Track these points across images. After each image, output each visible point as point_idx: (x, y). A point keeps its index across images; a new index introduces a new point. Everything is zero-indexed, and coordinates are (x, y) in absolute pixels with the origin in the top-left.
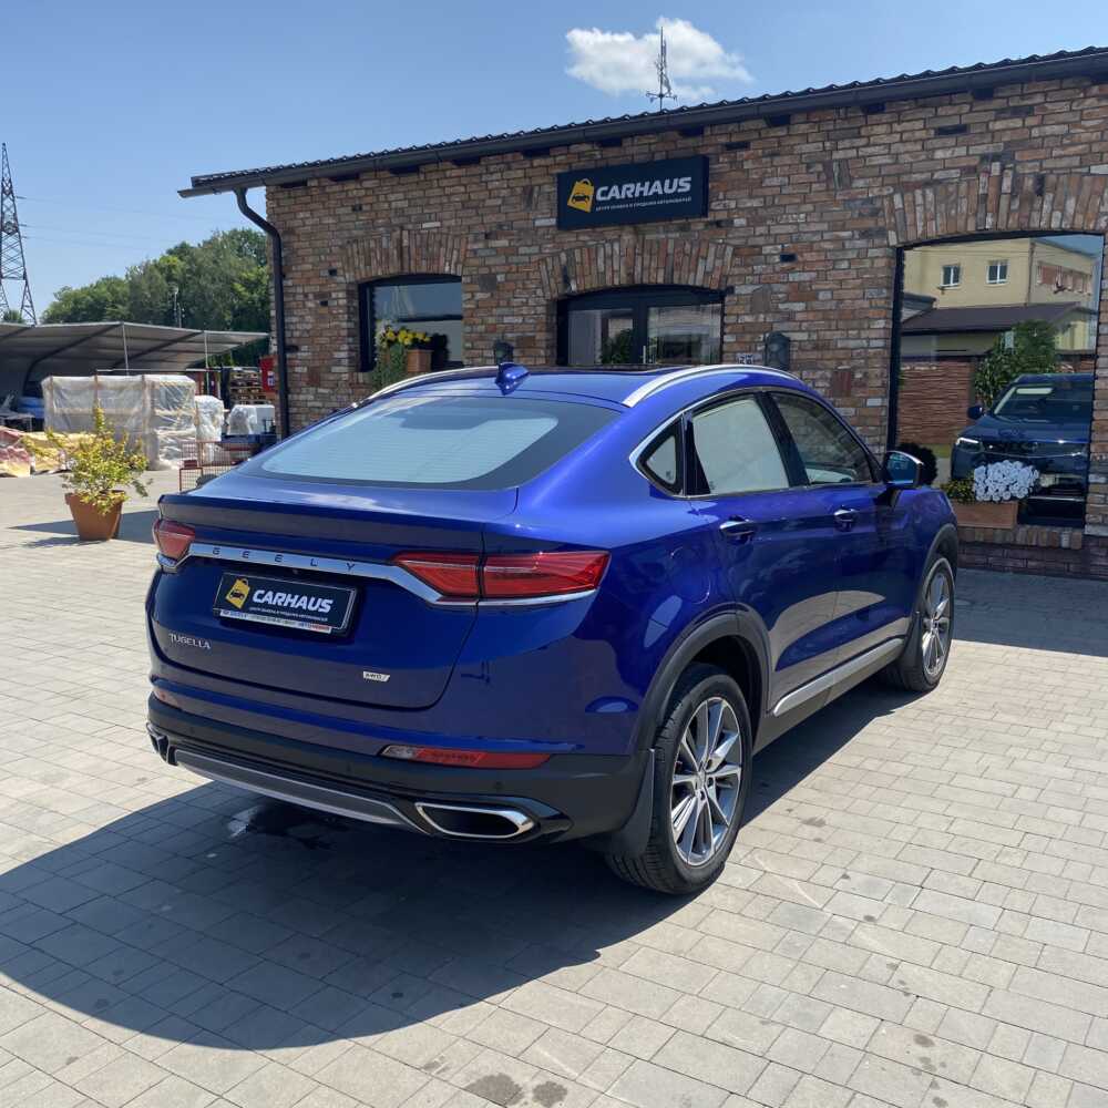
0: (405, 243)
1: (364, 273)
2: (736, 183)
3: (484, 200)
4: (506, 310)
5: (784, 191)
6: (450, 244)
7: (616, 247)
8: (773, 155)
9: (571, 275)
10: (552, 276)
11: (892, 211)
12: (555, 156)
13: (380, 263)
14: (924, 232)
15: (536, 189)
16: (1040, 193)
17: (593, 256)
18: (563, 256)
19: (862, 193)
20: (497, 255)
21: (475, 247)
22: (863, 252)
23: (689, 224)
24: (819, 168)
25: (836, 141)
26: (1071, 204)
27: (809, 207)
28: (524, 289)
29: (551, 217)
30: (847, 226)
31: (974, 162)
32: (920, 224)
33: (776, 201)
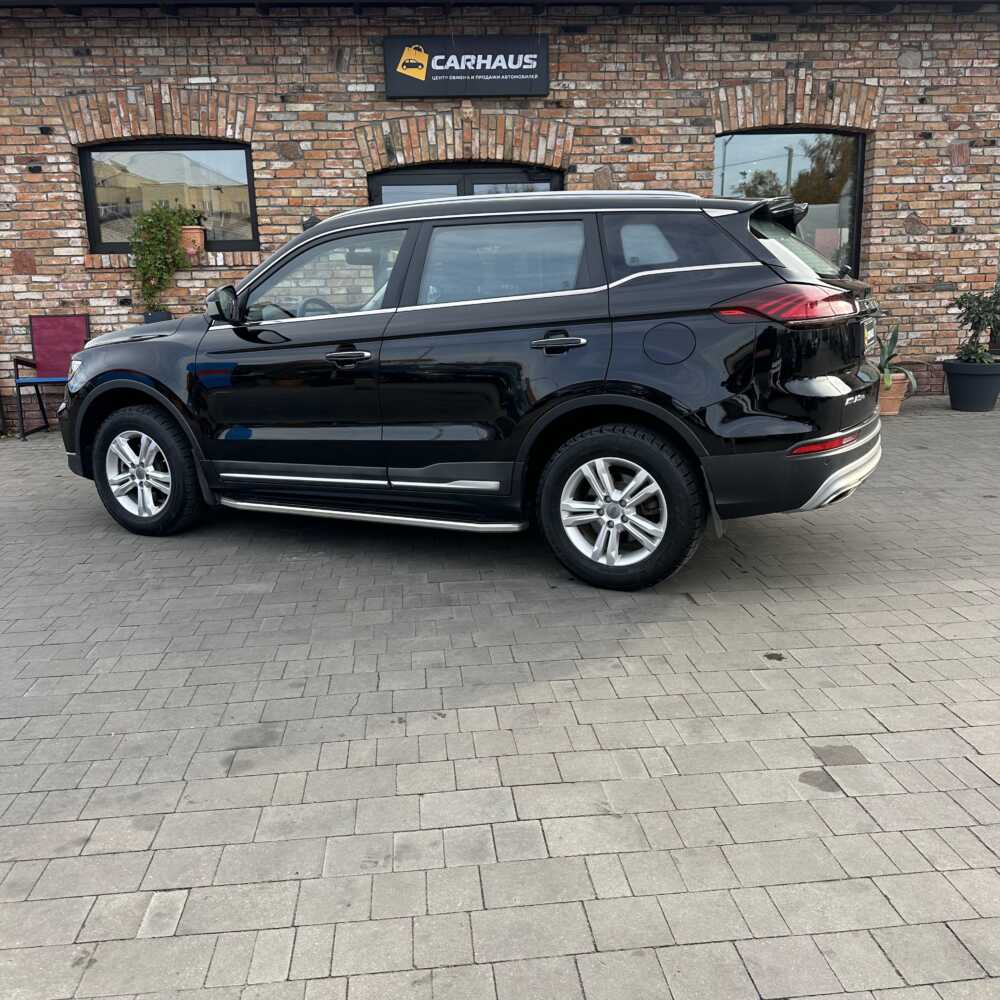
0: (166, 99)
1: (98, 133)
2: (575, 66)
3: (275, 57)
4: (315, 183)
5: (621, 78)
6: (232, 104)
7: (448, 119)
8: (610, 42)
9: (397, 147)
10: (373, 148)
11: (718, 101)
12: (369, 18)
13: (125, 122)
14: (745, 123)
15: (347, 50)
16: (831, 97)
17: (422, 128)
18: (386, 127)
19: (693, 85)
20: (298, 120)
21: (268, 110)
22: (693, 139)
23: (527, 102)
24: (654, 59)
25: (669, 35)
26: (853, 107)
27: (645, 94)
28: (337, 158)
29: (369, 83)
30: (680, 114)
31: (783, 67)
32: (741, 116)
33: (614, 85)
